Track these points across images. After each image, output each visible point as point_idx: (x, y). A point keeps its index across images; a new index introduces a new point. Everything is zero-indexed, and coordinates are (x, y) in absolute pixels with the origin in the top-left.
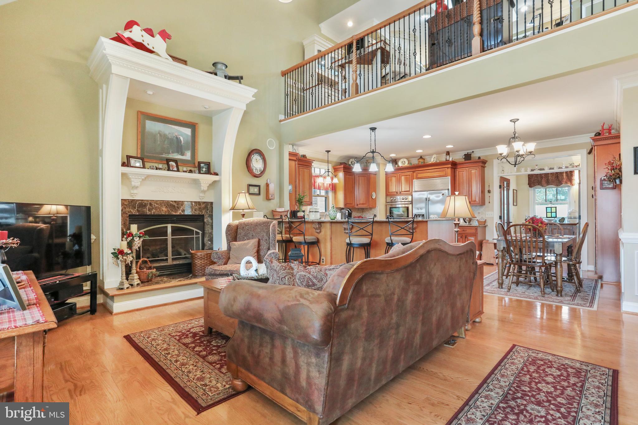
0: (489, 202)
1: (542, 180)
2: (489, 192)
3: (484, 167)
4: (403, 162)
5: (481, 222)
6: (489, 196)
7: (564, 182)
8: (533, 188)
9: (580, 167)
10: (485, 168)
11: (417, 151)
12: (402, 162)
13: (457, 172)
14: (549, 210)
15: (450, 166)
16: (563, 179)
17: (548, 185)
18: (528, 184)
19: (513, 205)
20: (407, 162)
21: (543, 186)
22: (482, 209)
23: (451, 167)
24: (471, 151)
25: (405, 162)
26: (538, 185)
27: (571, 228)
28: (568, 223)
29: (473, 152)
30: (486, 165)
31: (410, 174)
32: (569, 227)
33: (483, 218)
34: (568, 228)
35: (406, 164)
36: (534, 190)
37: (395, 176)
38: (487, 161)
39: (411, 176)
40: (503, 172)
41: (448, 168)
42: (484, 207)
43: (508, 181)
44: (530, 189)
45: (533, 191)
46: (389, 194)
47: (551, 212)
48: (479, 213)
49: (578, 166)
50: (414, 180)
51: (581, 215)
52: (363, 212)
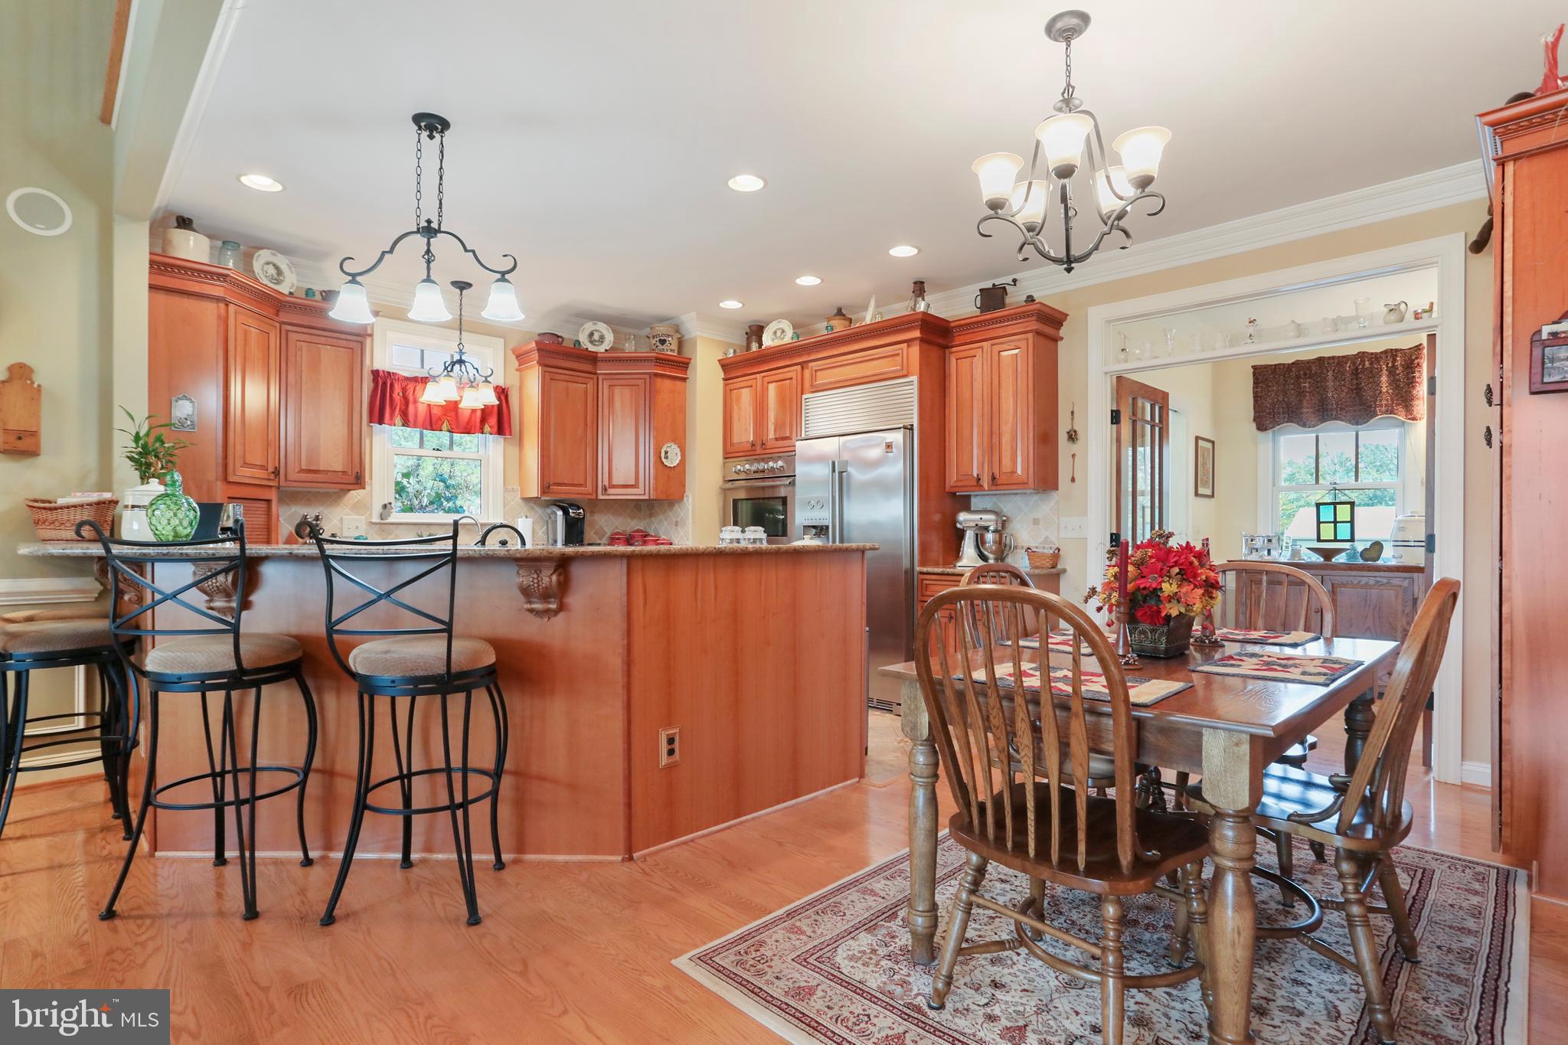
0: (1073, 480)
1: (1301, 401)
2: (1072, 436)
3: (1055, 340)
4: (779, 334)
5: (1042, 556)
6: (1073, 456)
7: (1384, 409)
8: (1270, 433)
9: (1435, 315)
10: (1059, 343)
11: (798, 281)
12: (775, 333)
13: (953, 361)
14: (1327, 514)
15: (917, 334)
16: (1377, 394)
17: (1323, 420)
18: (1254, 420)
19: (1197, 494)
20: (789, 332)
21: (1304, 425)
22: (1046, 506)
23: (922, 340)
24: (1008, 279)
25: (783, 331)
26: (1290, 421)
27: (1406, 583)
28: (1393, 563)
29: (1015, 281)
30: (1062, 332)
31: (792, 375)
32: (1397, 579)
33: (1052, 542)
34: (1395, 582)
35: (788, 338)
36: (1275, 442)
37: (749, 383)
38: (1066, 315)
39: (794, 381)
40: (1122, 356)
41: (908, 341)
42: (1055, 496)
43: (1160, 400)
44: (1260, 434)
45: (1271, 444)
46: (732, 449)
47: (1335, 522)
48: (1036, 522)
49: (1425, 311)
50: (804, 396)
51: (1436, 532)
52: (651, 516)
